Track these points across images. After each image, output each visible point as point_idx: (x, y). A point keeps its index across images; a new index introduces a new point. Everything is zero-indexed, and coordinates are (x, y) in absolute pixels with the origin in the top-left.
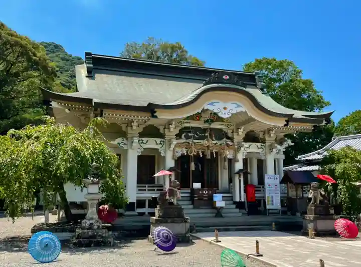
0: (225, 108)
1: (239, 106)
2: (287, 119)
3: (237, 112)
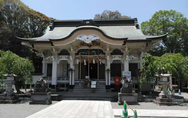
0: (88, 38)
1: (95, 36)
2: (124, 41)
3: (95, 39)
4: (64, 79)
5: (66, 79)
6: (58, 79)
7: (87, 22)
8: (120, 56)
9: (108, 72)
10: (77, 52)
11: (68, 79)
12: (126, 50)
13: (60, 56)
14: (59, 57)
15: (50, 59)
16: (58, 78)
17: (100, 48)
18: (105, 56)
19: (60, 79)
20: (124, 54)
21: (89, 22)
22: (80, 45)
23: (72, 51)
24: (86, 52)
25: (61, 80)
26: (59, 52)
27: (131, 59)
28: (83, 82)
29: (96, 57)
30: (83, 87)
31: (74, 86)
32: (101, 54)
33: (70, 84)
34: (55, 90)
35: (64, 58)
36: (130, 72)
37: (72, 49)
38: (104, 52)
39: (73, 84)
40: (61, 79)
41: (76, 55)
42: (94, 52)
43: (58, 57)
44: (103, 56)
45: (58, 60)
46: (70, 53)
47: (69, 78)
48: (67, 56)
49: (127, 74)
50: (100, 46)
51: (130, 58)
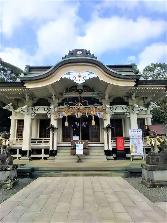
0: (80, 76)
3: (91, 78)
4: (42, 142)
5: (44, 142)
6: (32, 142)
7: (78, 53)
8: (124, 106)
9: (107, 130)
10: (60, 101)
11: (48, 142)
12: (134, 98)
13: (36, 107)
14: (34, 109)
15: (21, 112)
16: (32, 140)
17: (94, 95)
18: (102, 107)
19: (35, 142)
20: (129, 103)
21: (81, 53)
22: (66, 92)
23: (54, 99)
24: (74, 101)
25: (37, 143)
26: (35, 102)
27: (140, 111)
28: (70, 145)
29: (88, 108)
30: (69, 154)
31: (56, 151)
32: (96, 104)
33: (51, 149)
34: (27, 158)
35: (41, 110)
36: (140, 130)
37: (54, 97)
38: (100, 101)
39: (55, 149)
40: (37, 141)
41: (59, 105)
42: (86, 101)
43: (32, 109)
44: (99, 106)
45: (33, 113)
46: (51, 102)
47: (49, 140)
48: (46, 107)
49: (136, 132)
50: (94, 93)
51: (138, 110)
